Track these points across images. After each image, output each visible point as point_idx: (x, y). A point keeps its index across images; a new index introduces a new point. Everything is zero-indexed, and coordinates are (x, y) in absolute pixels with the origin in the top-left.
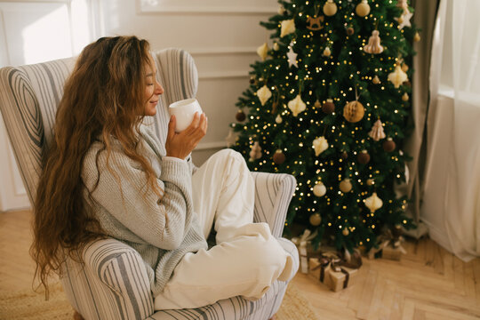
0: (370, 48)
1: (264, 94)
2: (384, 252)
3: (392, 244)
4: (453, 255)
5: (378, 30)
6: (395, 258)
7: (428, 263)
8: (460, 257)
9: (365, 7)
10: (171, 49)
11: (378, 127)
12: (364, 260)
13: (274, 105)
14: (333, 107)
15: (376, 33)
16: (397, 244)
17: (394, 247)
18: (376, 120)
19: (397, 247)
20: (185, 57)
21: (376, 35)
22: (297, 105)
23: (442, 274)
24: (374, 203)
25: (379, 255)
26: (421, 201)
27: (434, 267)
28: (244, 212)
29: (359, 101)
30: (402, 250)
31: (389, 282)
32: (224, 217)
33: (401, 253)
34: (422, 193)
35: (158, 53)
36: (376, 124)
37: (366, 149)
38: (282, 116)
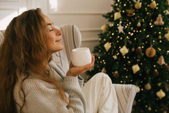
0: (158, 23)
1: (107, 46)
5: (161, 14)
9: (154, 4)
10: (67, 24)
11: (161, 59)
13: (113, 51)
14: (141, 50)
15: (160, 15)
20: (74, 28)
21: (160, 16)
22: (124, 50)
24: (161, 94)
28: (113, 107)
29: (152, 47)
32: (103, 110)
35: (61, 27)
36: (160, 57)
37: (157, 69)
38: (117, 56)
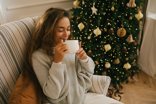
1: (81, 26)
2: (129, 81)
3: (132, 77)
4: (152, 77)
6: (133, 83)
7: (145, 83)
8: (154, 78)
16: (134, 77)
17: (132, 79)
18: (130, 34)
19: (134, 79)
22: (97, 32)
23: (151, 87)
24: (127, 66)
27: (147, 84)
29: (124, 28)
31: (134, 95)
33: (135, 81)
38: (90, 36)
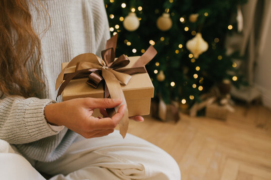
2: (208, 110)
3: (218, 101)
6: (221, 118)
7: (260, 126)
12: (183, 117)
16: (224, 101)
17: (220, 105)
19: (224, 105)
24: (198, 44)
25: (202, 113)
26: (255, 64)
30: (230, 108)
33: (227, 111)
34: (257, 55)
